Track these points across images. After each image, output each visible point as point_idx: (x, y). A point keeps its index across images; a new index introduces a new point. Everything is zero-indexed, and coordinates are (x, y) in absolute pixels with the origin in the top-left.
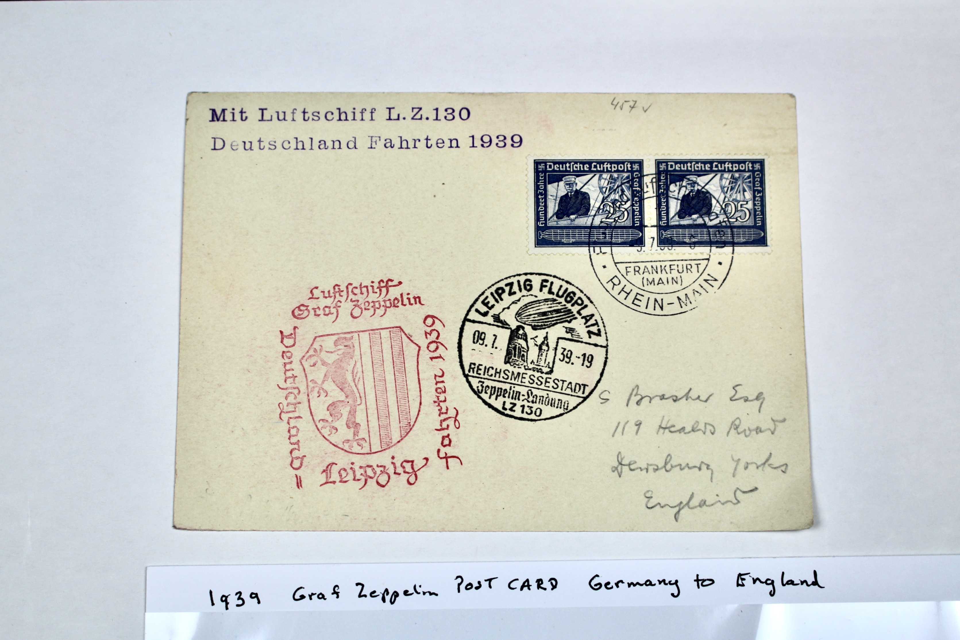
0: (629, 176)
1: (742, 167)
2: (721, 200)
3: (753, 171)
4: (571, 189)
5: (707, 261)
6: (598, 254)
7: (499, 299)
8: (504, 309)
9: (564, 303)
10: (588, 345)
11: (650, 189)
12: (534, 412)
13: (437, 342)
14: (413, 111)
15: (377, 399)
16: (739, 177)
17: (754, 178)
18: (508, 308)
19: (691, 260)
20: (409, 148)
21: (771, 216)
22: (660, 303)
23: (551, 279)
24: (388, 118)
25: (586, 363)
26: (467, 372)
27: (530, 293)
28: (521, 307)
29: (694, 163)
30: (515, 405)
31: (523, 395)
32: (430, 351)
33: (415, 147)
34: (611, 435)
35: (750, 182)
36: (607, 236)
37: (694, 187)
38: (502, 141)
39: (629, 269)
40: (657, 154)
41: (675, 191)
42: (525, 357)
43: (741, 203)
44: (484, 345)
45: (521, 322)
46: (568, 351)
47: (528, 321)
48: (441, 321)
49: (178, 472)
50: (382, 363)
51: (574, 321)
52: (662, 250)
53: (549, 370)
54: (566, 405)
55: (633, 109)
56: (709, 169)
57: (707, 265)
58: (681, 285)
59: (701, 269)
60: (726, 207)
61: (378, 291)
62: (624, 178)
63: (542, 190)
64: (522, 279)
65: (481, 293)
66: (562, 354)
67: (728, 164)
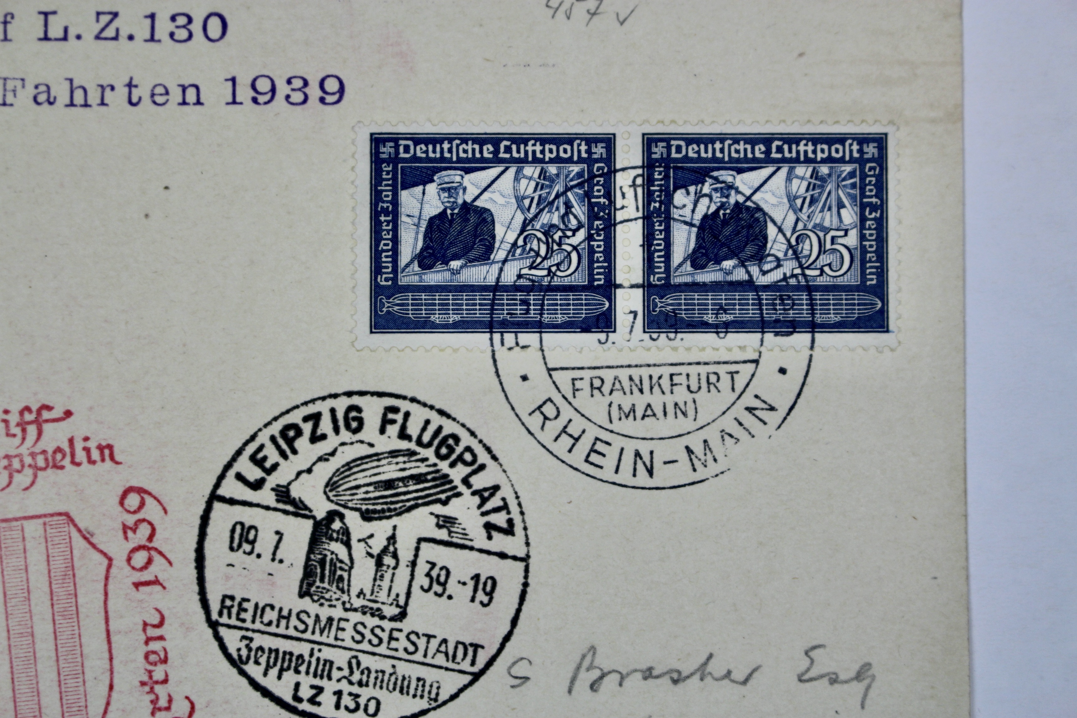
0: (583, 171)
1: (837, 151)
2: (788, 227)
3: (862, 161)
4: (452, 200)
5: (754, 365)
6: (510, 349)
7: (288, 452)
8: (299, 474)
9: (433, 459)
10: (484, 556)
11: (630, 200)
12: (362, 707)
13: (149, 549)
14: (98, 21)
15: (16, 676)
16: (830, 175)
17: (863, 176)
18: (309, 471)
19: (719, 363)
20: (90, 106)
21: (900, 262)
22: (647, 459)
23: (404, 406)
24: (42, 35)
25: (481, 596)
26: (215, 616)
27: (359, 436)
28: (338, 470)
29: (729, 142)
30: (320, 690)
31: (340, 669)
32: (133, 568)
33: (103, 103)
35: (853, 186)
36: (532, 307)
37: (727, 196)
38: (299, 90)
39: (578, 384)
40: (646, 121)
41: (684, 206)
42: (346, 582)
43: (833, 233)
44: (254, 556)
45: (337, 504)
46: (441, 569)
47: (352, 500)
48: (158, 501)
50: (26, 595)
51: (454, 501)
52: (654, 340)
53: (396, 611)
54: (434, 691)
55: (595, 18)
56: (763, 156)
57: (753, 375)
58: (695, 420)
59: (740, 382)
60: (798, 243)
61: (17, 431)
62: (571, 176)
63: (387, 202)
64: (341, 405)
65: (248, 437)
66: (428, 575)
67: (806, 145)
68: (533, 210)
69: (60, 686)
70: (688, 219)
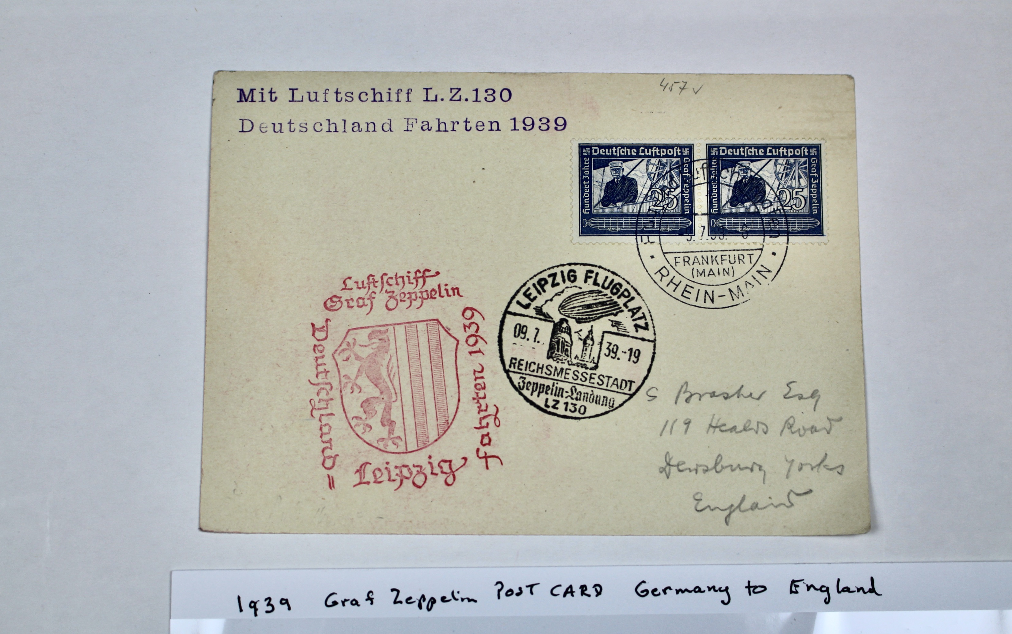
0: (679, 161)
1: (798, 152)
2: (775, 187)
3: (809, 157)
4: (617, 174)
5: (760, 251)
6: (645, 243)
7: (541, 291)
8: (546, 301)
9: (610, 295)
10: (634, 340)
11: (701, 174)
12: (578, 410)
13: (476, 336)
16: (794, 163)
17: (810, 164)
18: (551, 300)
19: (744, 250)
20: (448, 131)
21: (828, 203)
22: (711, 294)
23: (596, 270)
24: (425, 99)
25: (633, 358)
26: (507, 367)
27: (574, 284)
28: (565, 300)
29: (747, 148)
30: (557, 402)
31: (567, 392)
32: (469, 345)
33: (453, 130)
34: (659, 433)
35: (806, 168)
36: (655, 224)
37: (747, 173)
39: (678, 260)
40: (708, 138)
41: (726, 177)
42: (569, 352)
43: (796, 190)
44: (526, 339)
45: (565, 315)
46: (614, 346)
47: (571, 314)
48: (480, 314)
49: (204, 470)
50: (418, 357)
51: (620, 314)
52: (713, 239)
53: (593, 365)
54: (612, 402)
55: (683, 91)
56: (763, 154)
57: (760, 256)
58: (733, 276)
59: (754, 259)
60: (780, 195)
61: (414, 281)
62: (673, 163)
63: (587, 175)
64: (566, 269)
65: (522, 284)
66: (608, 348)
67: (783, 149)
68: (655, 179)
69: (435, 399)
70: (728, 183)
